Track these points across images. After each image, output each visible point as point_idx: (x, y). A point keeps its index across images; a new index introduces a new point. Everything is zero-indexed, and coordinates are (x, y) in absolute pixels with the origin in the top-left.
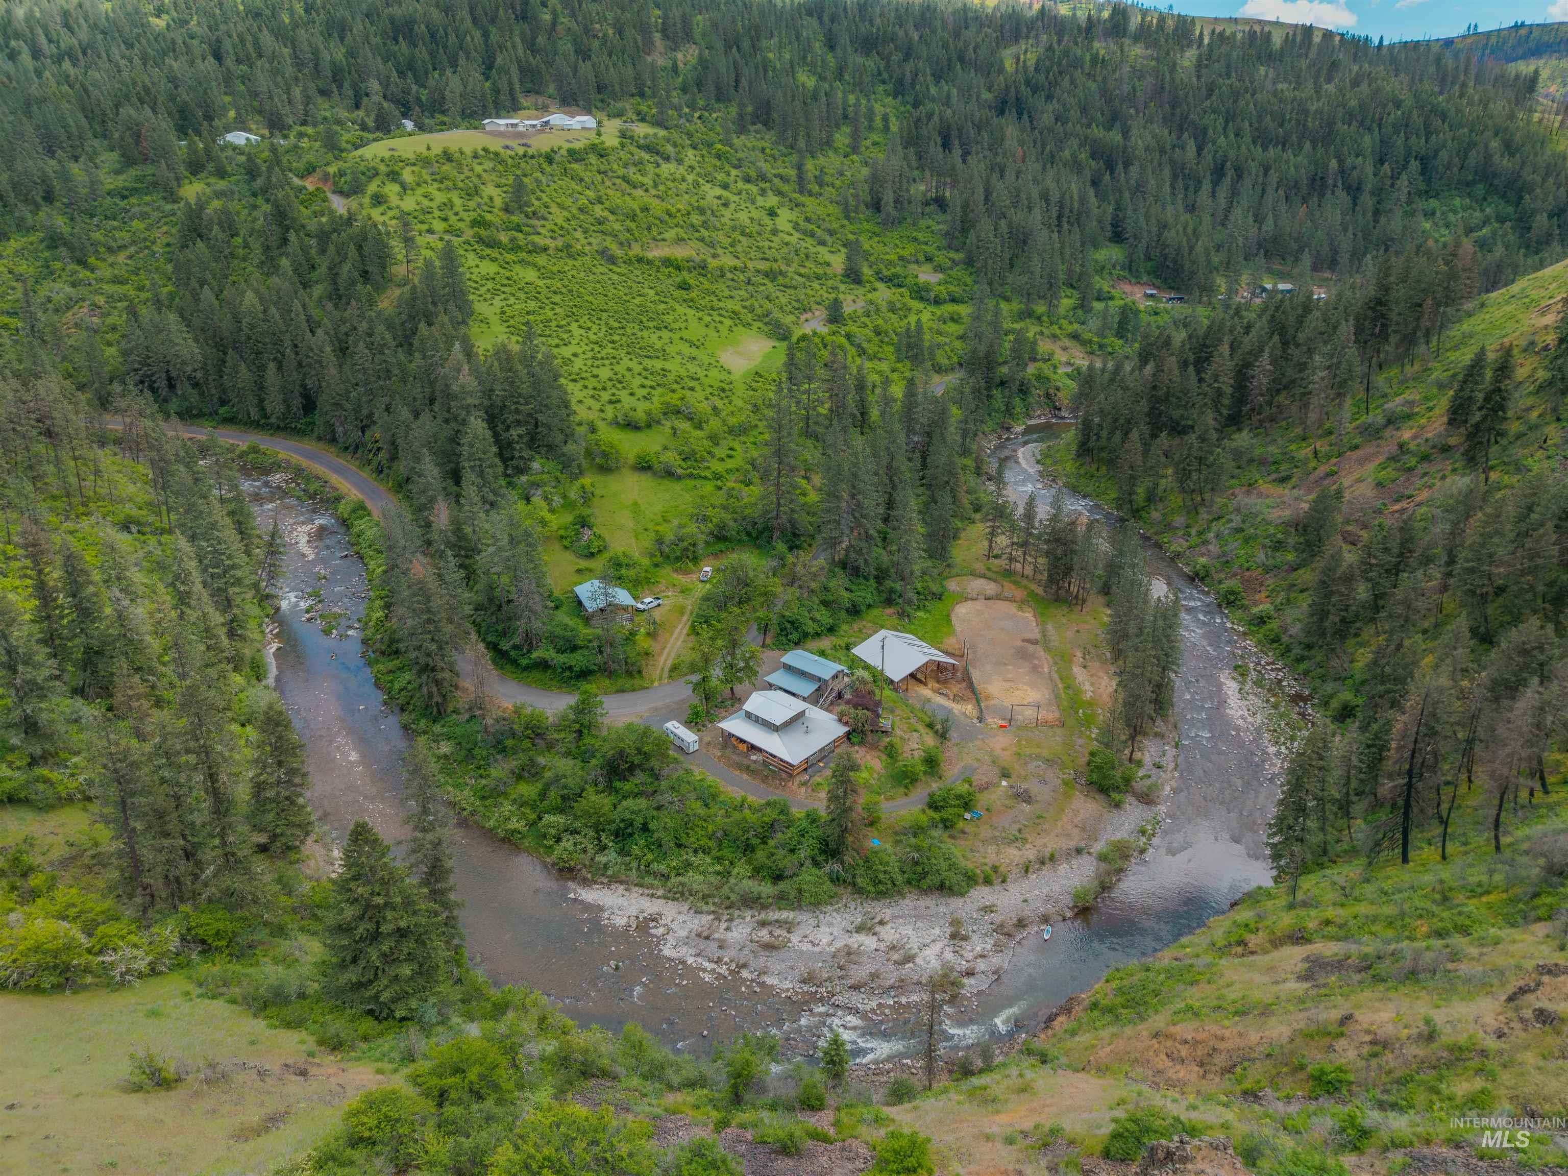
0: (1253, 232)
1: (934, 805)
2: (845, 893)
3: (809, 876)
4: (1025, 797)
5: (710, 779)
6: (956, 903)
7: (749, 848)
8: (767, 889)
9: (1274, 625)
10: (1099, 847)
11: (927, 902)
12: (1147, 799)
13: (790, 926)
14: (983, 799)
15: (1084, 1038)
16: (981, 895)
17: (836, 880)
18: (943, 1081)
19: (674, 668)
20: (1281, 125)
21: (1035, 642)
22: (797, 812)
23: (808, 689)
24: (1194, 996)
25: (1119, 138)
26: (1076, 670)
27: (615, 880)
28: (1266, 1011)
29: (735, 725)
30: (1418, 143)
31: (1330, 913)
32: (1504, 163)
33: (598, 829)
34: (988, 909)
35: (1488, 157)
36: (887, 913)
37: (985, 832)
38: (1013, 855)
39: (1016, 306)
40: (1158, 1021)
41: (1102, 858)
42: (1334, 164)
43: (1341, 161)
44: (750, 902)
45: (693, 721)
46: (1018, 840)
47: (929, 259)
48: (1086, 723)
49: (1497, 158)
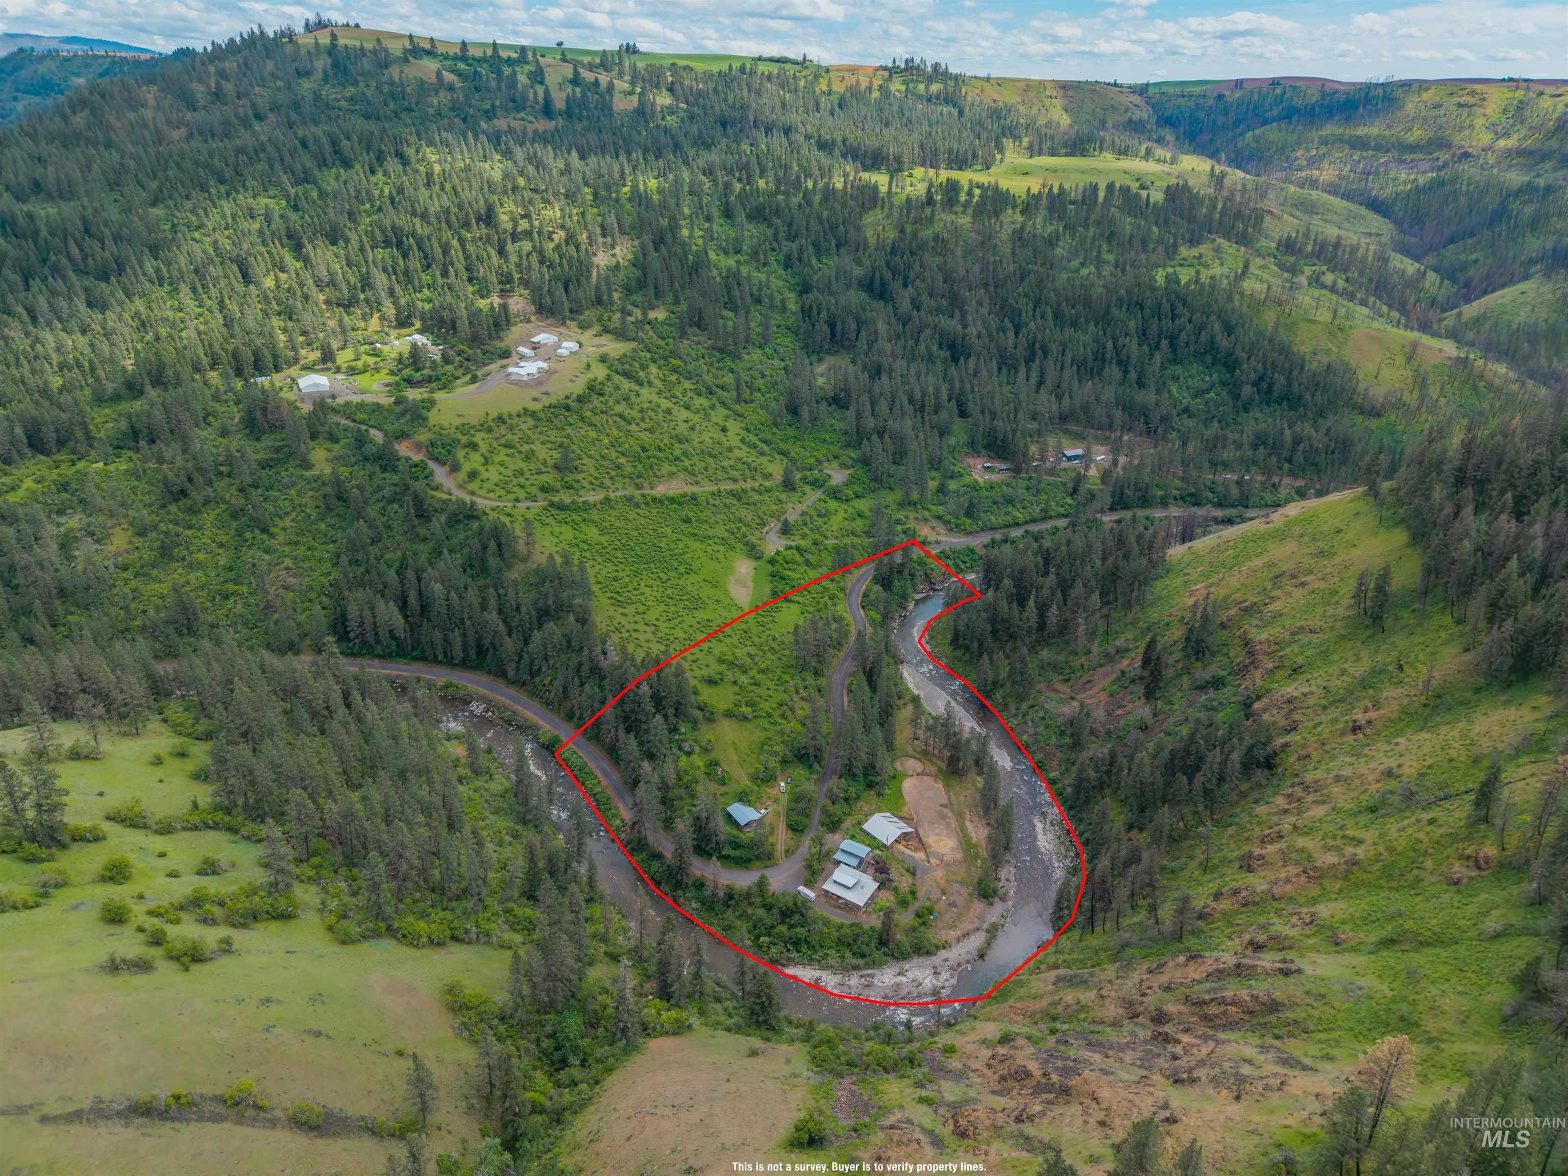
0: (1055, 407)
1: (918, 915)
2: (890, 959)
3: (877, 955)
4: (953, 904)
5: (825, 914)
6: (933, 958)
7: (849, 945)
8: (861, 962)
9: (1059, 785)
10: (986, 926)
11: (921, 959)
12: (1003, 899)
13: (872, 976)
14: (937, 908)
15: (987, 1009)
16: (943, 954)
17: (885, 954)
18: (943, 1030)
19: (787, 852)
20: (1073, 307)
21: (945, 806)
22: (866, 927)
23: (855, 862)
24: (1022, 992)
25: (959, 328)
26: (968, 824)
27: (796, 964)
28: (1041, 997)
29: (828, 886)
30: (1167, 324)
31: (1066, 957)
32: (1223, 342)
33: (785, 943)
34: (946, 960)
35: (1213, 337)
36: (907, 967)
37: (940, 925)
38: (953, 934)
39: (898, 495)
40: (1011, 1002)
41: (988, 931)
42: (1110, 345)
43: (1115, 340)
44: (856, 968)
45: (808, 884)
46: (954, 927)
47: (836, 457)
48: (976, 856)
49: (1219, 338)
